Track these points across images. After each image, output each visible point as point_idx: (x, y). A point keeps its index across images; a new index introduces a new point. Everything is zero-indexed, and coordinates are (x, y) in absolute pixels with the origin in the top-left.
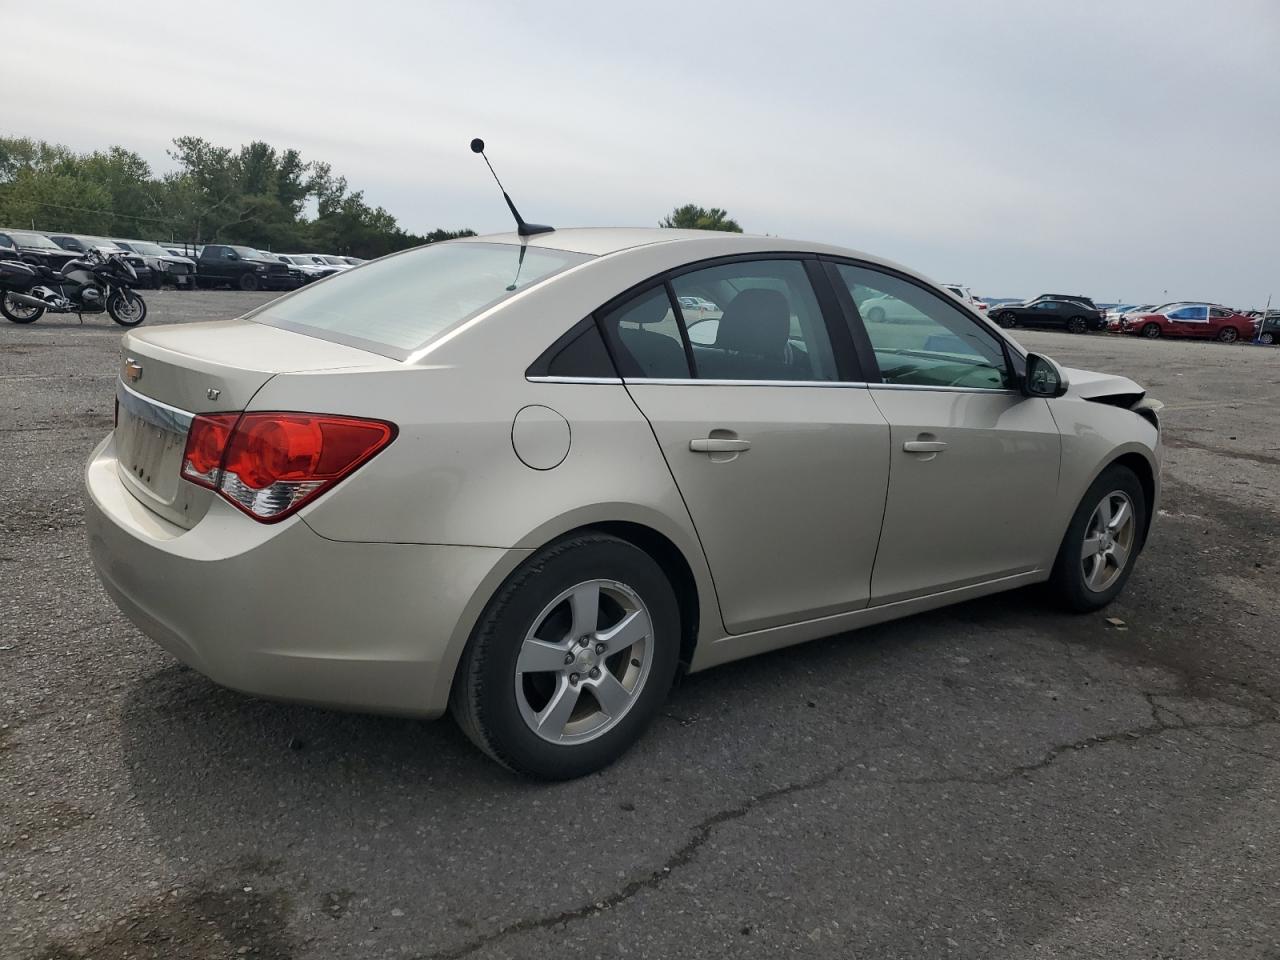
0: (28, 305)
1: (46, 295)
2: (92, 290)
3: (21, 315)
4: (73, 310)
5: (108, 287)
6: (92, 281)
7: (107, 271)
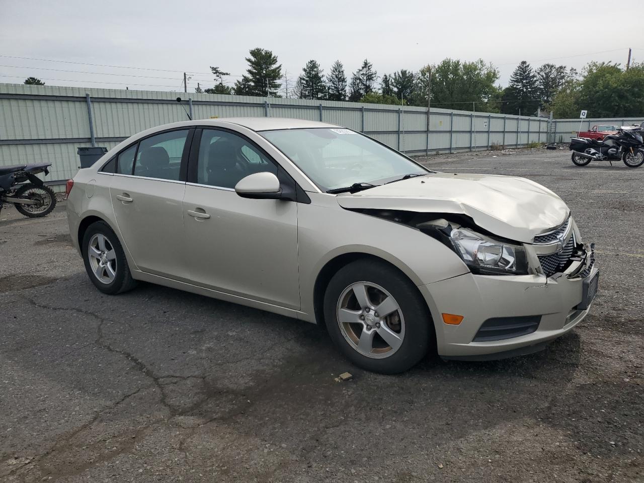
0: (582, 158)
1: (591, 153)
2: (613, 149)
3: (581, 162)
4: (605, 159)
5: (621, 147)
6: (614, 145)
7: (623, 139)
